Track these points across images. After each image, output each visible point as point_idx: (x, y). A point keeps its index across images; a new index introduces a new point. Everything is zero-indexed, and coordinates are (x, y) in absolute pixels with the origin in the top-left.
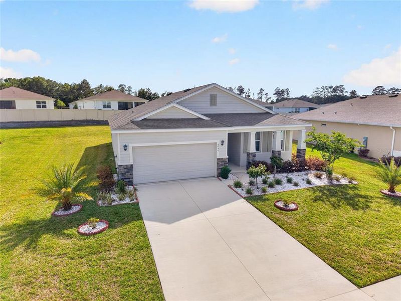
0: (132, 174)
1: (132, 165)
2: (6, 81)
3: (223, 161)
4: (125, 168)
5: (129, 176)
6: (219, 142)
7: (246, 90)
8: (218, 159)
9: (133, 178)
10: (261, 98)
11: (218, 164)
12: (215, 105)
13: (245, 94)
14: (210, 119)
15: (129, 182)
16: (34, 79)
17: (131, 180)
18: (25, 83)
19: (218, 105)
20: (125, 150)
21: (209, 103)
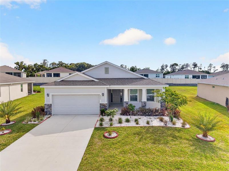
0: (51, 109)
1: (51, 104)
2: (70, 64)
3: (104, 106)
4: (48, 106)
5: (50, 110)
6: (101, 94)
7: (198, 65)
8: (100, 104)
9: (51, 111)
10: (210, 70)
11: (100, 107)
12: (108, 73)
13: (198, 67)
14: (98, 81)
15: (49, 113)
16: (81, 63)
17: (50, 112)
18: (77, 65)
19: (109, 73)
20: (48, 96)
21: (104, 72)
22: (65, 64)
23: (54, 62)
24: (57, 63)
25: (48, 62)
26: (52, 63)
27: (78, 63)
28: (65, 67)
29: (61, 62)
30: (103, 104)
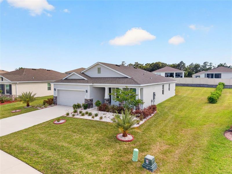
4: (55, 98)
6: (85, 90)
11: (85, 101)
14: (87, 79)
19: (101, 73)
20: (55, 90)
21: (97, 72)
22: (141, 65)
23: (131, 63)
24: (134, 64)
25: (126, 64)
26: (129, 64)
27: (153, 63)
28: (140, 67)
29: (137, 62)
30: (87, 99)
